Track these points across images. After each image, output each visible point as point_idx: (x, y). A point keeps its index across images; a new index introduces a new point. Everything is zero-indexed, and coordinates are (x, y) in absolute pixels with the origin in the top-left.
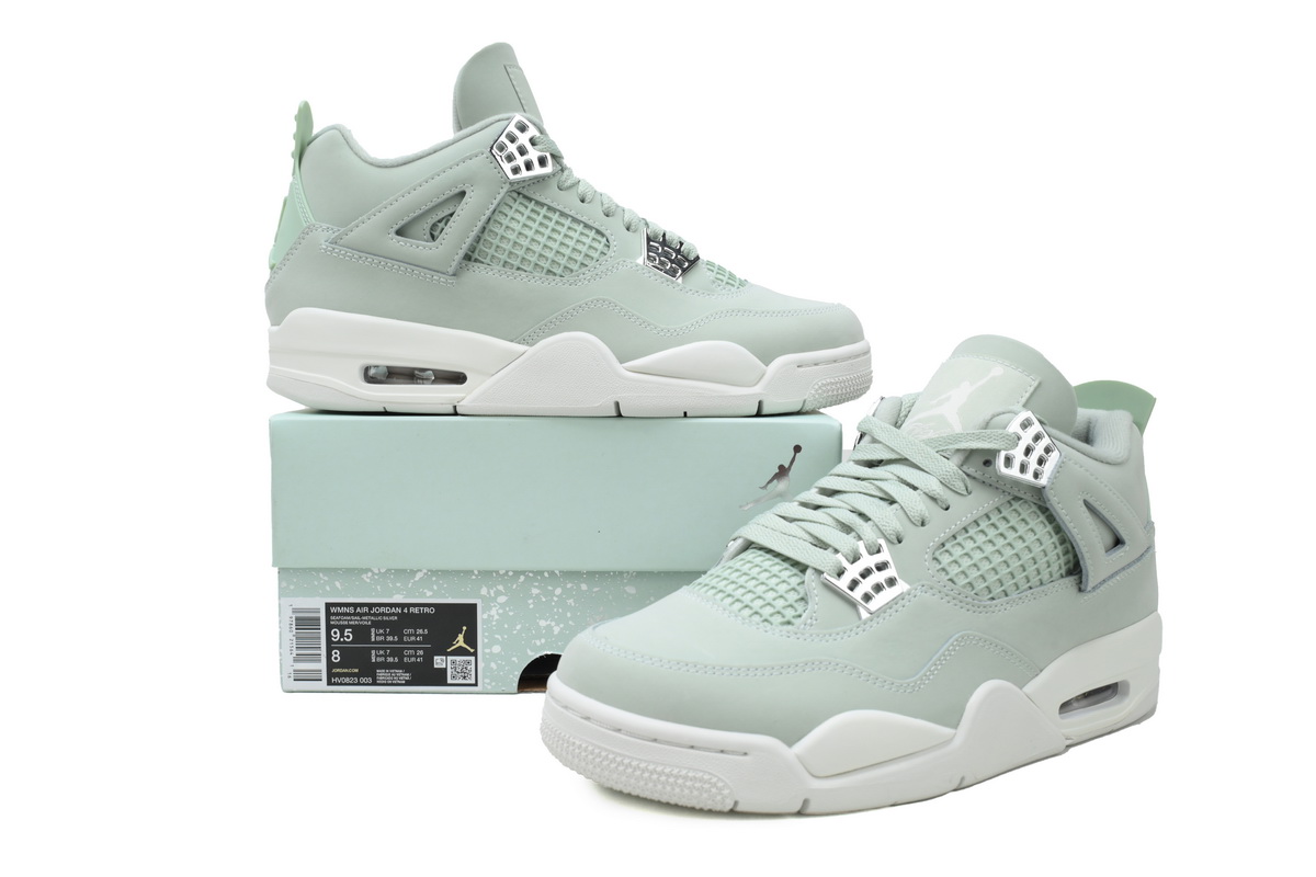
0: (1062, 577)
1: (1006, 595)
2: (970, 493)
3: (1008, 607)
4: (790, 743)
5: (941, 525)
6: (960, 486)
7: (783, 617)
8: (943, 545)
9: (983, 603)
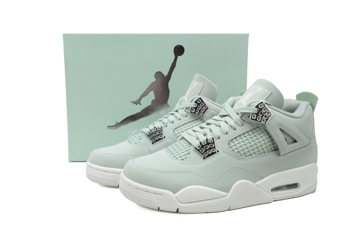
0: (273, 151)
1: (251, 155)
2: (243, 125)
3: (251, 159)
4: (174, 193)
5: (232, 134)
6: (240, 123)
7: (182, 158)
8: (232, 140)
9: (242, 157)
